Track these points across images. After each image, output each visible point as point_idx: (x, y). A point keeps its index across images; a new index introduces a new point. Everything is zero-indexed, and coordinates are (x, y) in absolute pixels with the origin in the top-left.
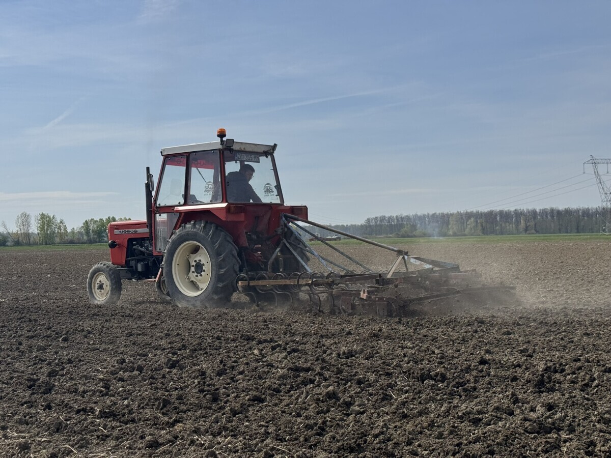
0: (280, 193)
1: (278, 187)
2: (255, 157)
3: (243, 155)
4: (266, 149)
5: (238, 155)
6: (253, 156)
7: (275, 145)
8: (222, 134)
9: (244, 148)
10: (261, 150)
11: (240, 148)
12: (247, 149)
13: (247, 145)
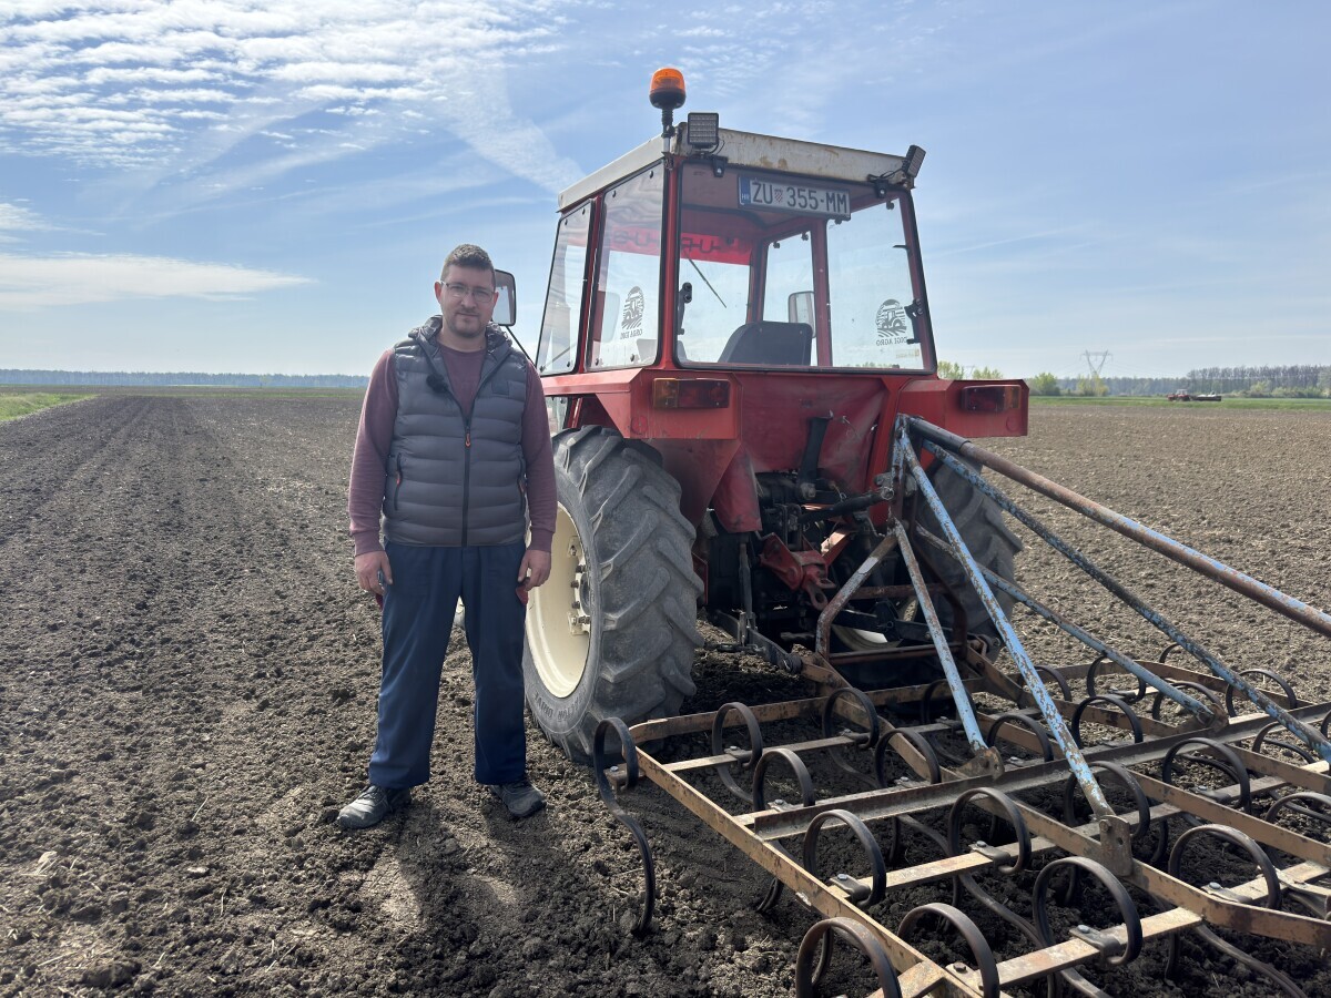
0: (924, 334)
1: (920, 312)
2: (830, 199)
3: (775, 186)
4: (879, 170)
5: (753, 189)
6: (821, 195)
7: (915, 154)
8: (668, 95)
9: (783, 162)
10: (859, 173)
11: (763, 159)
12: (793, 167)
13: (796, 150)
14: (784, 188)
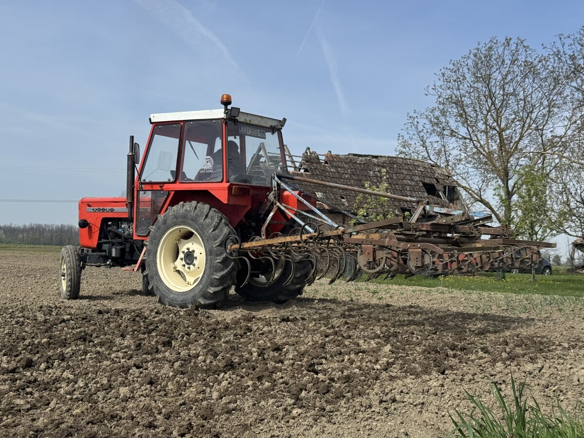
2: (261, 132)
3: (247, 128)
4: (274, 124)
5: (242, 128)
6: (258, 131)
8: (226, 101)
9: (250, 120)
10: (268, 124)
11: (245, 120)
12: (252, 122)
13: (253, 117)
14: (249, 128)
